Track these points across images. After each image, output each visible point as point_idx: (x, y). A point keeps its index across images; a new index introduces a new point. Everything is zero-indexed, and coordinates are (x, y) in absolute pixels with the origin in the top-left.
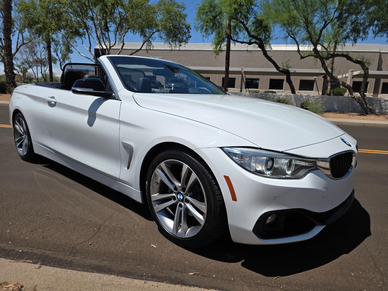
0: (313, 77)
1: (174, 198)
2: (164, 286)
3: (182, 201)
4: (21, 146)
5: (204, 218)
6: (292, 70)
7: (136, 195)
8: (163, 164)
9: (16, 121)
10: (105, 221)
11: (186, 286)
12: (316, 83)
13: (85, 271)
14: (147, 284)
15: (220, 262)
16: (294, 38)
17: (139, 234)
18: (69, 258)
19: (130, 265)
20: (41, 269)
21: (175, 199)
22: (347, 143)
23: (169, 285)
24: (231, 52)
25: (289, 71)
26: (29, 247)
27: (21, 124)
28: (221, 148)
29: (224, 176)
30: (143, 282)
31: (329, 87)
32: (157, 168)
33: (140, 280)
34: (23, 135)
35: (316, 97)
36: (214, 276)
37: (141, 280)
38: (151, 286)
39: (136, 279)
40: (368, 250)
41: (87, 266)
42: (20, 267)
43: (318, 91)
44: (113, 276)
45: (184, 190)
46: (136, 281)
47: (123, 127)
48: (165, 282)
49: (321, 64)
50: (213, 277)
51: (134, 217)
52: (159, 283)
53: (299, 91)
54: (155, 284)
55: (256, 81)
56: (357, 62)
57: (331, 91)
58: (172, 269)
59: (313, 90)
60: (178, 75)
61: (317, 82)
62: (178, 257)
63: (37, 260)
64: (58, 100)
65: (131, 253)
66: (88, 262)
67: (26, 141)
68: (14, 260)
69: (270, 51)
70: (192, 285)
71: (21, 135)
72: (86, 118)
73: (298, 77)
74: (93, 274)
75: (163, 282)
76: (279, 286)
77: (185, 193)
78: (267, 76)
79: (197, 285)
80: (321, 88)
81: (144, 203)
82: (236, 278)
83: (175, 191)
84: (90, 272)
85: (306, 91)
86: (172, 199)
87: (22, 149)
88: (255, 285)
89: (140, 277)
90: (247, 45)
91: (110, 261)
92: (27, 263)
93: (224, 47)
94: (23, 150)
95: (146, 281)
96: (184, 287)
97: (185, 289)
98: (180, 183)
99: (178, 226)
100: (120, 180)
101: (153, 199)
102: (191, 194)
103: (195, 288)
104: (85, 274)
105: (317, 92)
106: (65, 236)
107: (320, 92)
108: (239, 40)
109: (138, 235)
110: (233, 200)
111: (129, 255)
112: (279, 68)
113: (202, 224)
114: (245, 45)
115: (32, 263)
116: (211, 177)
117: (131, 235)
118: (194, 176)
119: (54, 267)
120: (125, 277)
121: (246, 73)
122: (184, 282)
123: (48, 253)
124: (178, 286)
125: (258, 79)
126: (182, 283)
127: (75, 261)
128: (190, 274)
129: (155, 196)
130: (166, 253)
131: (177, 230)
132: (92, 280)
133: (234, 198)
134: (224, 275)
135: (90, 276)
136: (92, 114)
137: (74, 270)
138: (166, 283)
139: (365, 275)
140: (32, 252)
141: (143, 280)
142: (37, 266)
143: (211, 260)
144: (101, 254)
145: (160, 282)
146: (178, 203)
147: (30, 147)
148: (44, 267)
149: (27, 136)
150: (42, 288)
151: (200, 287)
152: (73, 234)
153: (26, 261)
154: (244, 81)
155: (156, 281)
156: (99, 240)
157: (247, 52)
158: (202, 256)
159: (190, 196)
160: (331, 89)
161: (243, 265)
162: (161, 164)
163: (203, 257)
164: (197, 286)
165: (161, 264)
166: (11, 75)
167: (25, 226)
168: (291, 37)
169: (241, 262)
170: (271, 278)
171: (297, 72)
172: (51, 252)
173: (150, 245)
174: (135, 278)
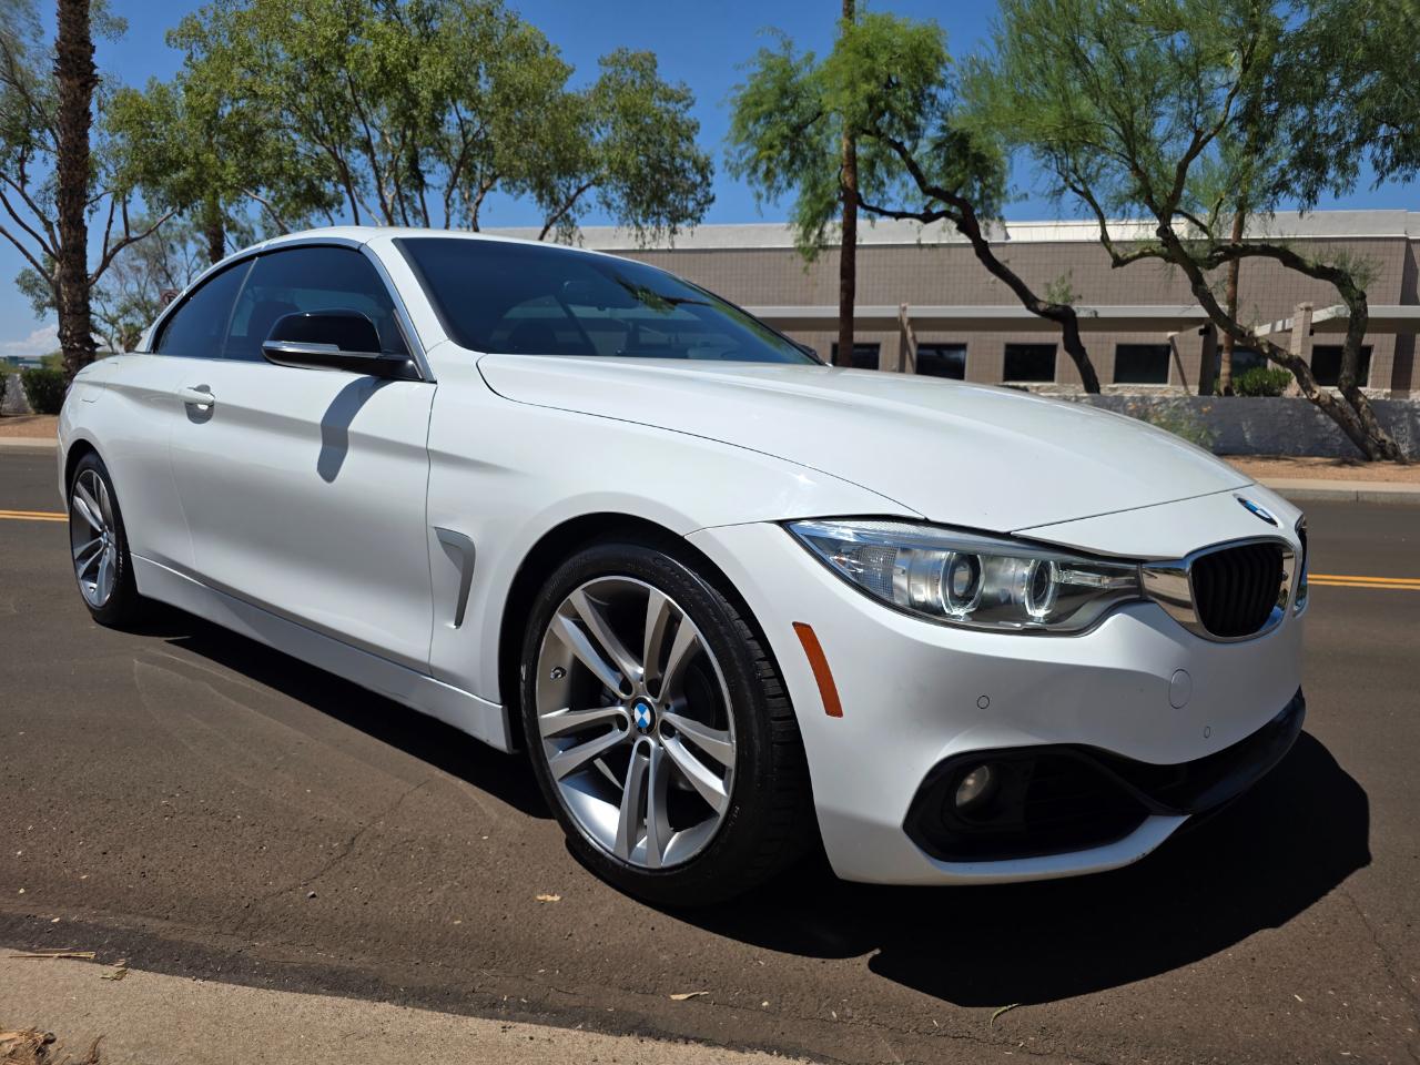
0: (1163, 334)
1: (621, 722)
2: (575, 1040)
3: (650, 730)
4: (91, 574)
5: (726, 787)
6: (1082, 311)
7: (487, 723)
8: (578, 598)
9: (79, 486)
10: (375, 819)
11: (658, 1039)
12: (1176, 355)
13: (284, 988)
14: (510, 1032)
15: (789, 955)
16: (1087, 195)
17: (495, 862)
18: (231, 944)
19: (455, 967)
20: (124, 980)
21: (623, 727)
22: (1259, 512)
23: (594, 1036)
24: (858, 252)
25: (1073, 313)
26: (88, 906)
27: (95, 494)
28: (781, 523)
29: (794, 624)
30: (496, 1025)
31: (1225, 369)
32: (560, 612)
33: (487, 1020)
34: (100, 534)
35: (1176, 403)
36: (765, 1004)
37: (491, 1018)
38: (528, 1040)
39: (473, 1015)
40: (1361, 914)
41: (293, 969)
42: (51, 974)
43: (1185, 383)
44: (386, 1005)
45: (654, 687)
46: (473, 1023)
47: (440, 473)
48: (580, 1026)
49: (1189, 285)
50: (760, 1008)
51: (482, 805)
52: (556, 1029)
53: (1115, 386)
54: (542, 1032)
55: (953, 355)
56: (1321, 272)
57: (1232, 383)
58: (608, 982)
59: (1165, 382)
60: (673, 339)
61: (1180, 352)
62: (634, 939)
63: (113, 950)
64: (220, 395)
65: (459, 925)
66: (299, 956)
67: (109, 555)
68: (31, 950)
69: (1003, 244)
70: (681, 1037)
71: (95, 534)
72: (312, 450)
73: (1107, 334)
74: (315, 1000)
75: (570, 1025)
76: (1011, 1040)
77: (658, 700)
78: (995, 333)
79: (699, 1036)
80: (1194, 373)
81: (516, 751)
82: (848, 1010)
83: (623, 695)
84: (305, 991)
85: (1140, 385)
86: (615, 725)
87: (95, 585)
88: (918, 1037)
89: (489, 1008)
90: (917, 222)
91: (380, 954)
92: (76, 962)
93: (833, 232)
94: (100, 586)
95: (509, 1023)
96: (649, 1044)
97: (653, 1050)
98: (642, 666)
99: (634, 824)
100: (431, 671)
101: (545, 731)
102: (683, 701)
103: (690, 1046)
104: (286, 998)
105: (1182, 388)
106: (220, 868)
107: (1190, 387)
108: (889, 208)
109: (491, 865)
110: (828, 713)
111: (453, 932)
112: (1036, 300)
113: (721, 808)
114: (911, 223)
115: (95, 961)
116: (748, 631)
117: (465, 866)
118: (688, 631)
119: (174, 973)
120: (432, 1008)
121: (918, 323)
122: (650, 1025)
123: (154, 925)
124: (627, 1041)
125: (963, 347)
126: (645, 1029)
127: (250, 953)
128: (674, 997)
129: (555, 718)
130: (591, 924)
131: (632, 843)
132: (307, 1020)
133: (833, 707)
134: (802, 1000)
135: (301, 1006)
136: (335, 436)
137: (244, 985)
138: (585, 1029)
139: (1348, 1000)
140: (96, 926)
141: (497, 1018)
142: (111, 970)
143: (756, 950)
144: (349, 928)
145: (560, 1026)
146: (634, 741)
147: (124, 574)
148: (136, 975)
149: (113, 536)
150: (122, 1047)
151: (710, 1043)
152: (253, 862)
153: (73, 954)
154: (911, 355)
155: (546, 1023)
156: (347, 882)
157: (918, 250)
158: (726, 936)
159: (678, 711)
160: (1231, 375)
161: (875, 966)
162: (571, 597)
163: (729, 940)
164: (699, 1041)
165: (566, 965)
166: (82, 349)
167: (84, 835)
168: (1075, 190)
169: (870, 955)
170: (983, 1010)
171: (1101, 315)
172: (165, 924)
173: (530, 897)
174: (468, 1013)
